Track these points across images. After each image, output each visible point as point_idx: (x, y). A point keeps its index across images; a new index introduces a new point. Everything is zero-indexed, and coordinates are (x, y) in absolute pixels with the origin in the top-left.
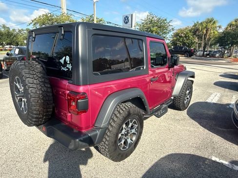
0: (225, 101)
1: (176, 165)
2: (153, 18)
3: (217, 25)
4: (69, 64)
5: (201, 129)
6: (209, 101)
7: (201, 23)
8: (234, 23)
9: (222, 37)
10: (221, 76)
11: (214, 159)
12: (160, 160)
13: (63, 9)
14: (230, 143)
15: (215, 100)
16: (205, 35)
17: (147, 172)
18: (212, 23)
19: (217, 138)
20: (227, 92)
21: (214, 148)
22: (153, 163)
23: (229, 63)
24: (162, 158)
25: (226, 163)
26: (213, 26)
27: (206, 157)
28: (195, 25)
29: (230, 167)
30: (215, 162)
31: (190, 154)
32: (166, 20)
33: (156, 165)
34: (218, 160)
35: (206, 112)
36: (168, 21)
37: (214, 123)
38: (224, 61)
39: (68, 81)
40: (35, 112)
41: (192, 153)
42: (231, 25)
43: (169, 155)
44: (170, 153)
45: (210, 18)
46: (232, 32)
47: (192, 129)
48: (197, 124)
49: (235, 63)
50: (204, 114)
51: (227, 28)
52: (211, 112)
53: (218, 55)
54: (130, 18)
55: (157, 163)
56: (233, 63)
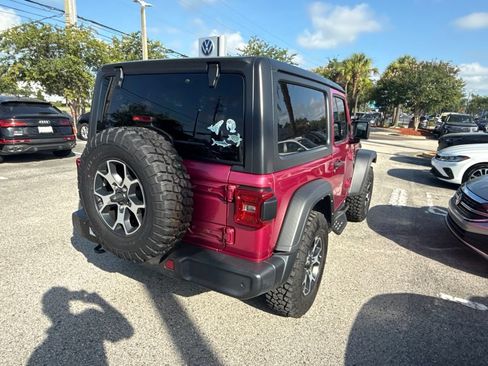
0: (419, 203)
1: (392, 314)
2: (260, 47)
3: (371, 66)
4: (235, 134)
5: (404, 251)
6: (393, 202)
7: (344, 62)
8: (397, 65)
9: (381, 89)
10: (392, 159)
11: (444, 297)
12: (363, 308)
13: (68, 15)
14: (458, 271)
15: (402, 202)
16: (349, 84)
17: (353, 329)
18: (362, 63)
19: (434, 264)
20: (415, 187)
21: (436, 280)
22: (355, 314)
23: (395, 137)
24: (365, 305)
25: (465, 301)
26: (364, 69)
27: (432, 295)
28: (331, 66)
29: (473, 306)
30: (447, 301)
31: (406, 294)
32: (285, 52)
33: (361, 317)
34: (451, 298)
35: (398, 222)
36: (289, 54)
37: (418, 240)
38: (387, 134)
39: (230, 168)
40: (167, 230)
41: (409, 292)
42: (392, 68)
43: (373, 298)
44: (374, 295)
45: (358, 53)
46: (399, 81)
47: (389, 252)
48: (394, 243)
49: (405, 136)
50: (396, 226)
51: (386, 74)
52: (406, 223)
53: (372, 122)
54: (214, 45)
55: (360, 313)
56: (402, 136)
